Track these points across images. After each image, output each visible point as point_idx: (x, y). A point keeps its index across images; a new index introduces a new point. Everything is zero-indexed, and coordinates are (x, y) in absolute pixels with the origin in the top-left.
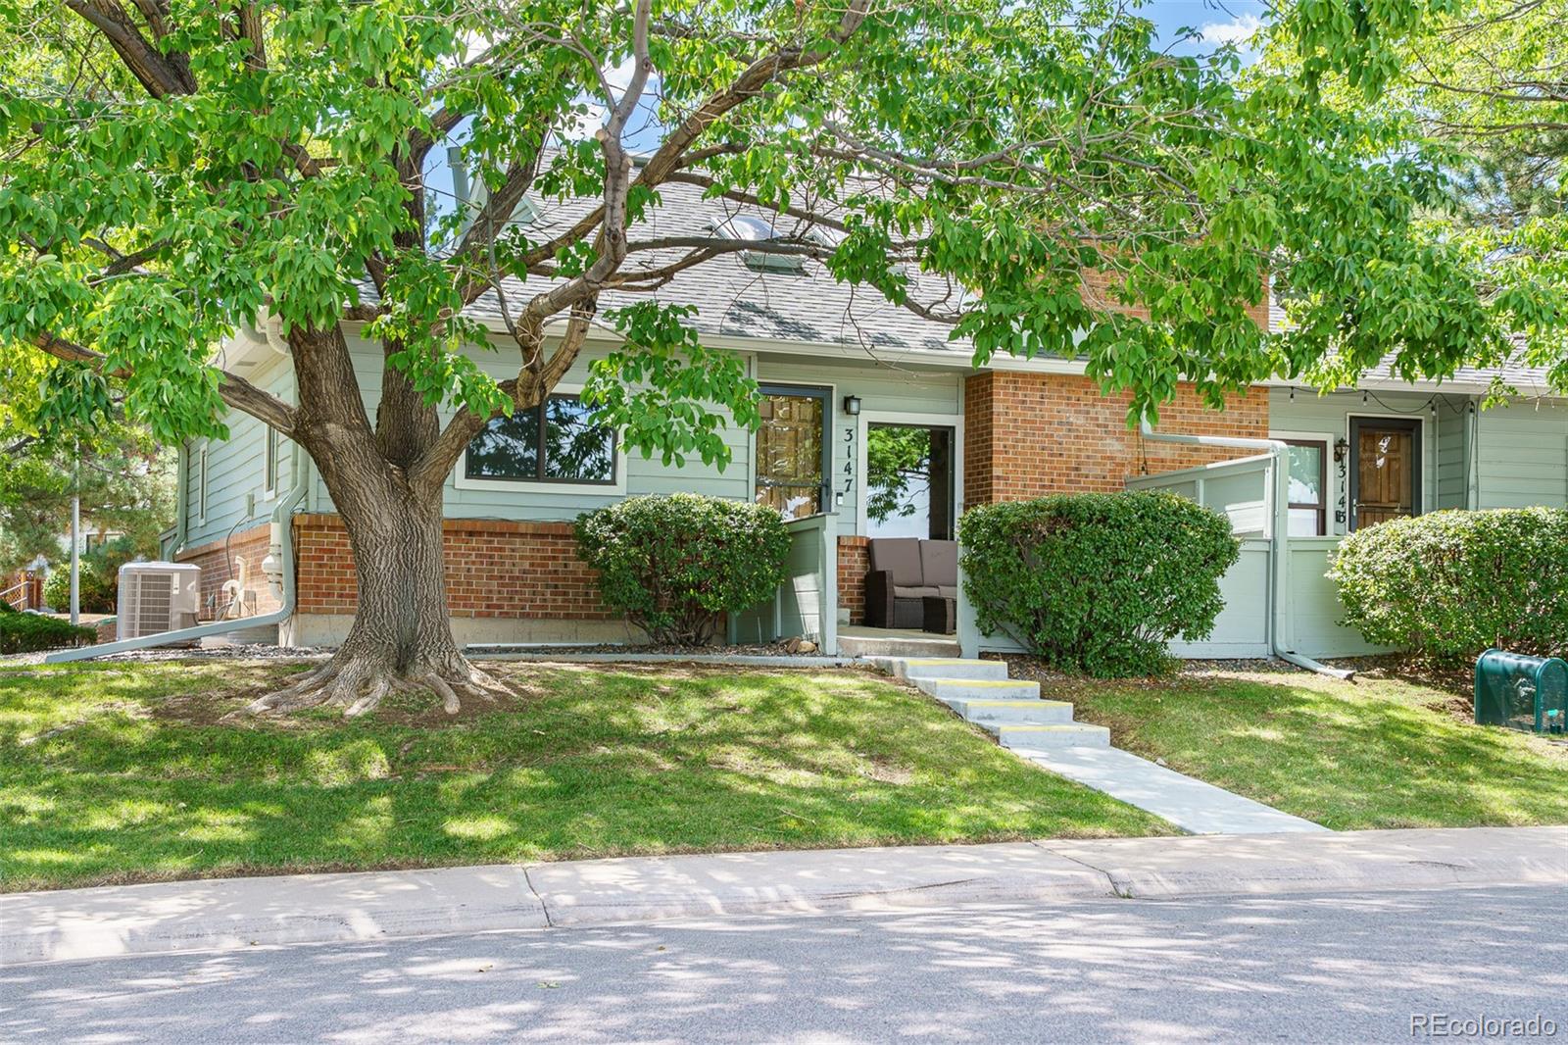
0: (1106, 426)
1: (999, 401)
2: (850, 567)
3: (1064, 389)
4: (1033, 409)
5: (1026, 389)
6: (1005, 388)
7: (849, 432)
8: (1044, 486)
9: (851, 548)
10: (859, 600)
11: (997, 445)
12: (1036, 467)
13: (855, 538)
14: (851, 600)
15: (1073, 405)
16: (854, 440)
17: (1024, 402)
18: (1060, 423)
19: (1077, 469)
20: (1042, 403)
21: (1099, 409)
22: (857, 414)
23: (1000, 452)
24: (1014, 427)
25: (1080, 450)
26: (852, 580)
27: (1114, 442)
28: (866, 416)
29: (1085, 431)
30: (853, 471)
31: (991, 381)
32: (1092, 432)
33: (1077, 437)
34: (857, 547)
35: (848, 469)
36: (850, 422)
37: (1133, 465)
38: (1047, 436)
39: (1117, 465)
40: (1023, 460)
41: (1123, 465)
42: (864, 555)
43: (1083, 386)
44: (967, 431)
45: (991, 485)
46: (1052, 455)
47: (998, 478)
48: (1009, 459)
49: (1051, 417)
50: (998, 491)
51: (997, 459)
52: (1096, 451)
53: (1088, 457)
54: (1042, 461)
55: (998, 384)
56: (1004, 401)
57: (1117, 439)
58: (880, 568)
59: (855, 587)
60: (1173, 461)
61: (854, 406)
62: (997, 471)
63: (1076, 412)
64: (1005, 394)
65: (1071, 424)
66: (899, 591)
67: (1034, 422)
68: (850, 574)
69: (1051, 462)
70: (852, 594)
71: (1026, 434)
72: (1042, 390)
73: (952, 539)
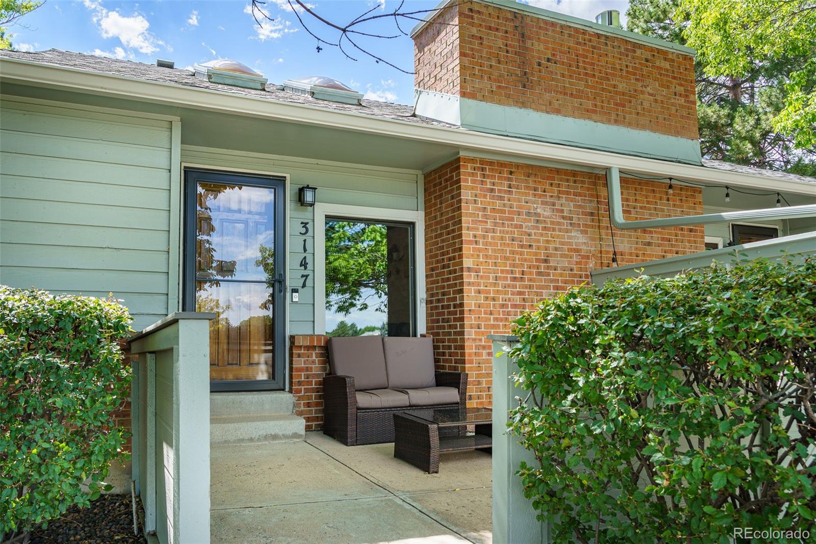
0: (571, 219)
1: (467, 188)
2: (307, 369)
3: (531, 180)
4: (501, 198)
5: (493, 177)
6: (473, 175)
7: (305, 225)
8: (514, 279)
9: (308, 348)
10: (317, 404)
11: (467, 235)
12: (506, 258)
13: (312, 336)
14: (308, 405)
15: (540, 196)
16: (310, 233)
17: (492, 190)
18: (529, 214)
19: (546, 261)
20: (510, 192)
21: (563, 201)
22: (312, 205)
23: (470, 242)
24: (483, 216)
25: (548, 242)
26: (310, 383)
27: (579, 235)
28: (322, 210)
29: (552, 223)
30: (310, 266)
31: (458, 168)
32: (559, 223)
33: (545, 228)
34: (314, 348)
35: (304, 264)
36: (306, 215)
37: (596, 257)
38: (516, 226)
39: (583, 257)
40: (495, 251)
41: (588, 257)
42: (322, 355)
43: (548, 178)
44: (427, 227)
45: (461, 277)
46: (522, 246)
47: (469, 269)
48: (480, 250)
49: (520, 207)
50: (469, 284)
51: (467, 249)
52: (563, 243)
53: (556, 249)
54: (513, 252)
55: (466, 170)
56: (473, 188)
57: (582, 232)
58: (340, 372)
59: (313, 390)
60: (631, 254)
61: (309, 196)
62: (467, 263)
63: (543, 203)
64: (474, 182)
65: (538, 215)
66: (363, 400)
67: (503, 212)
68: (307, 377)
69: (522, 253)
70: (309, 398)
71: (495, 224)
72: (509, 179)
73: (415, 335)
